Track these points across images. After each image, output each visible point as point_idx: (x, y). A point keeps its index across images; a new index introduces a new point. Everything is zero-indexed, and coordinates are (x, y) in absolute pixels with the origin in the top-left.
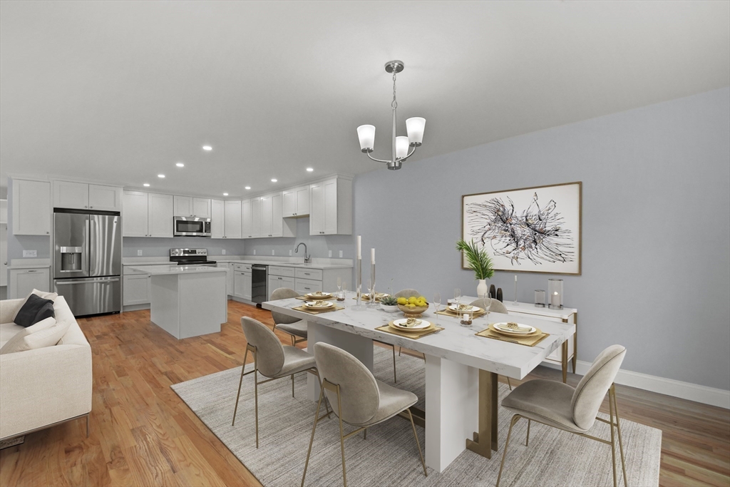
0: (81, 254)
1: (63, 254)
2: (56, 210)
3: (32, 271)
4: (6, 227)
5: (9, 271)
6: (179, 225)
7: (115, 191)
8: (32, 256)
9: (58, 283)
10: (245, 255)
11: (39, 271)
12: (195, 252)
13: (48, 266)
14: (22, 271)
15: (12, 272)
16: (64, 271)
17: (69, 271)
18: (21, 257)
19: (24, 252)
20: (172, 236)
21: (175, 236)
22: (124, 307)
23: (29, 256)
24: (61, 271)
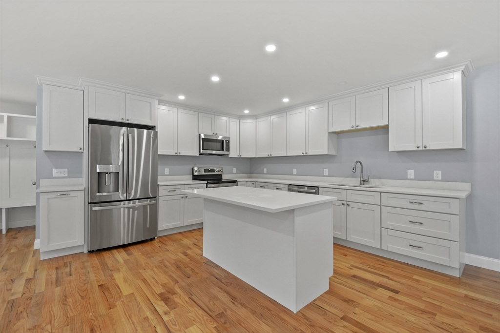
0: (118, 173)
1: (99, 173)
2: (91, 121)
3: (64, 194)
4: (33, 144)
5: (38, 195)
6: (204, 142)
7: (151, 103)
8: (62, 175)
9: (94, 209)
10: (251, 173)
11: (72, 194)
12: (213, 170)
13: (82, 188)
14: (53, 195)
15: (42, 197)
16: (101, 194)
17: (106, 194)
18: (51, 177)
19: (55, 171)
20: (197, 154)
21: (200, 154)
22: (158, 231)
23: (59, 175)
24: (97, 194)
